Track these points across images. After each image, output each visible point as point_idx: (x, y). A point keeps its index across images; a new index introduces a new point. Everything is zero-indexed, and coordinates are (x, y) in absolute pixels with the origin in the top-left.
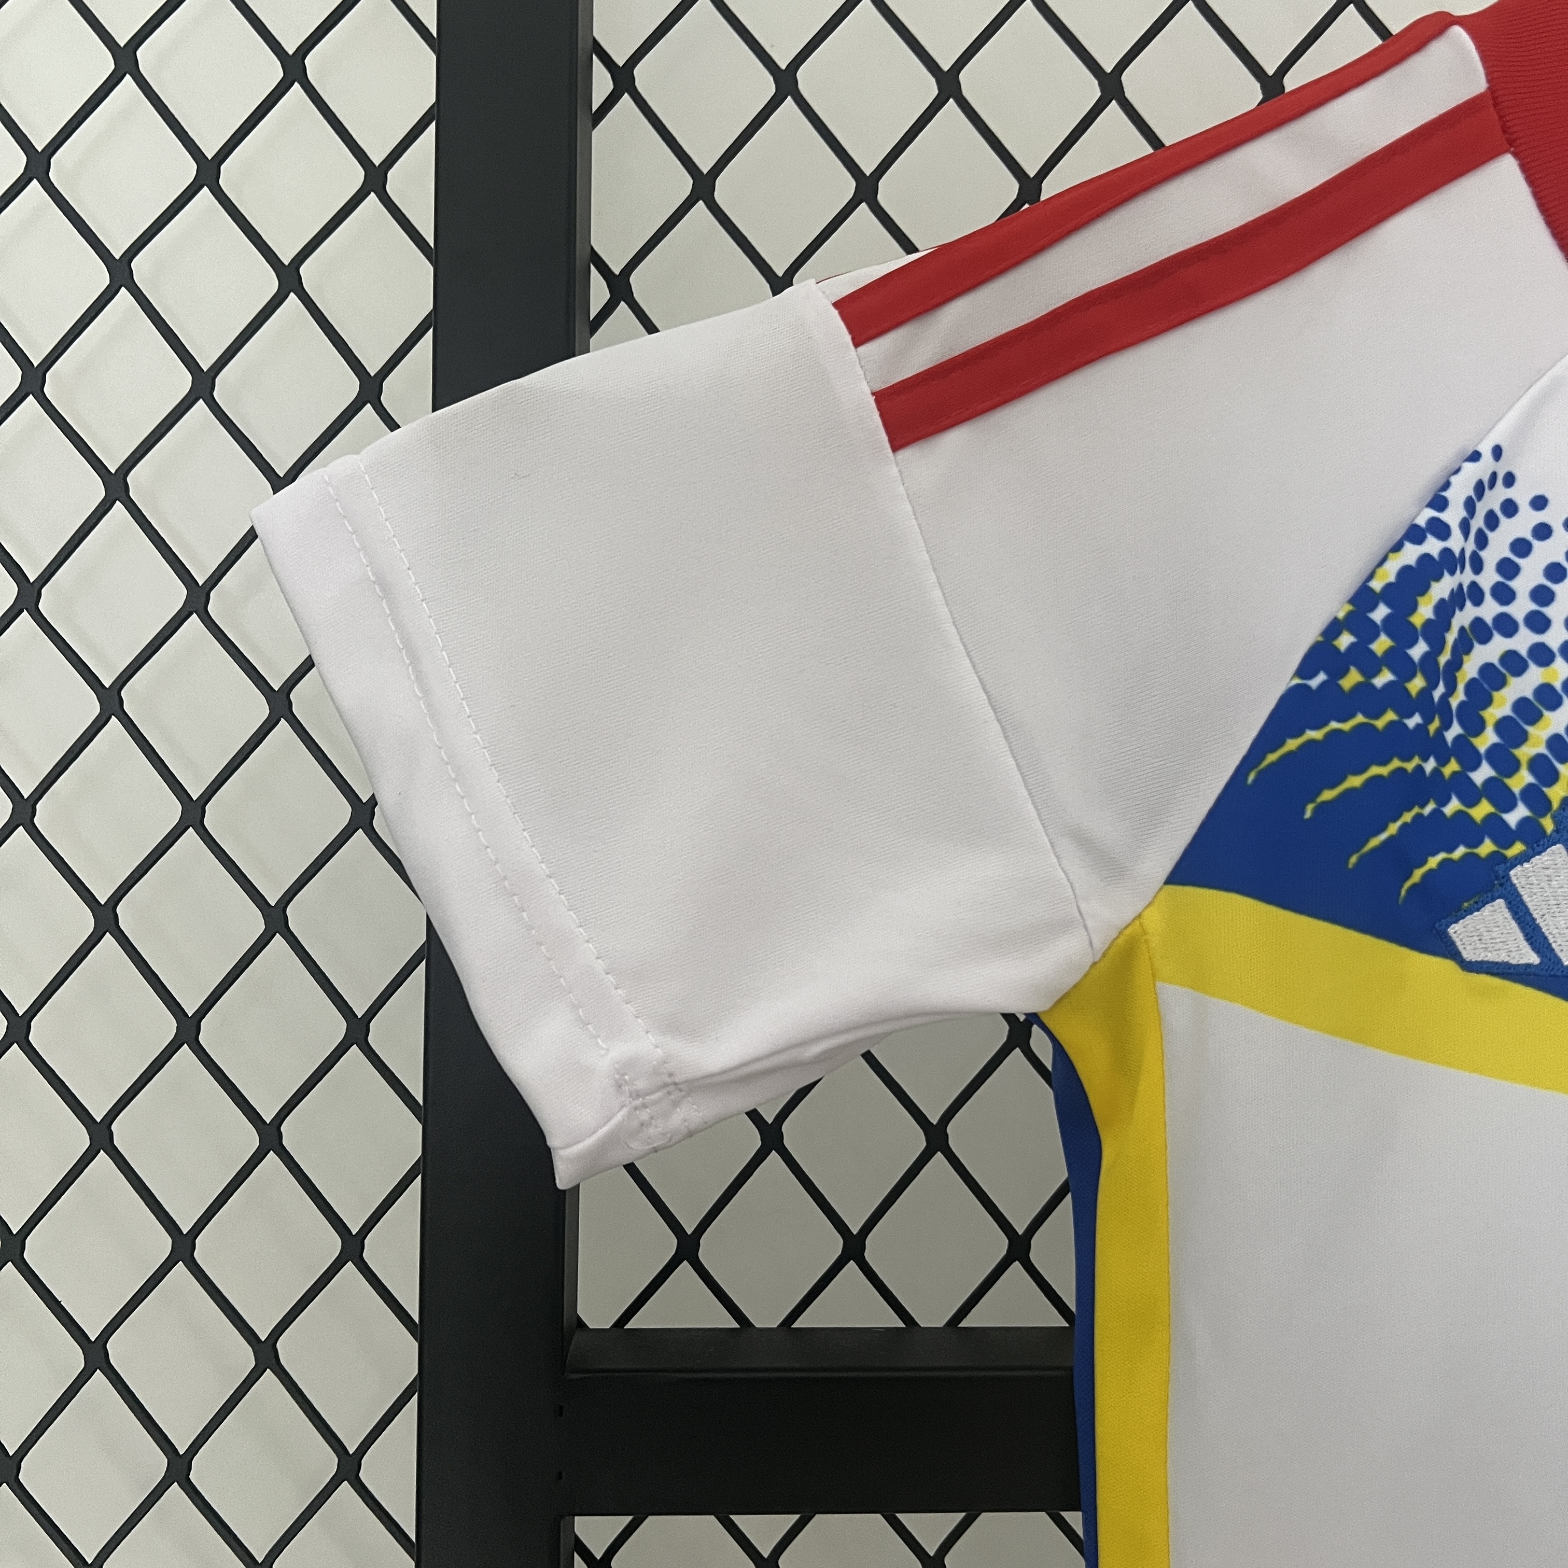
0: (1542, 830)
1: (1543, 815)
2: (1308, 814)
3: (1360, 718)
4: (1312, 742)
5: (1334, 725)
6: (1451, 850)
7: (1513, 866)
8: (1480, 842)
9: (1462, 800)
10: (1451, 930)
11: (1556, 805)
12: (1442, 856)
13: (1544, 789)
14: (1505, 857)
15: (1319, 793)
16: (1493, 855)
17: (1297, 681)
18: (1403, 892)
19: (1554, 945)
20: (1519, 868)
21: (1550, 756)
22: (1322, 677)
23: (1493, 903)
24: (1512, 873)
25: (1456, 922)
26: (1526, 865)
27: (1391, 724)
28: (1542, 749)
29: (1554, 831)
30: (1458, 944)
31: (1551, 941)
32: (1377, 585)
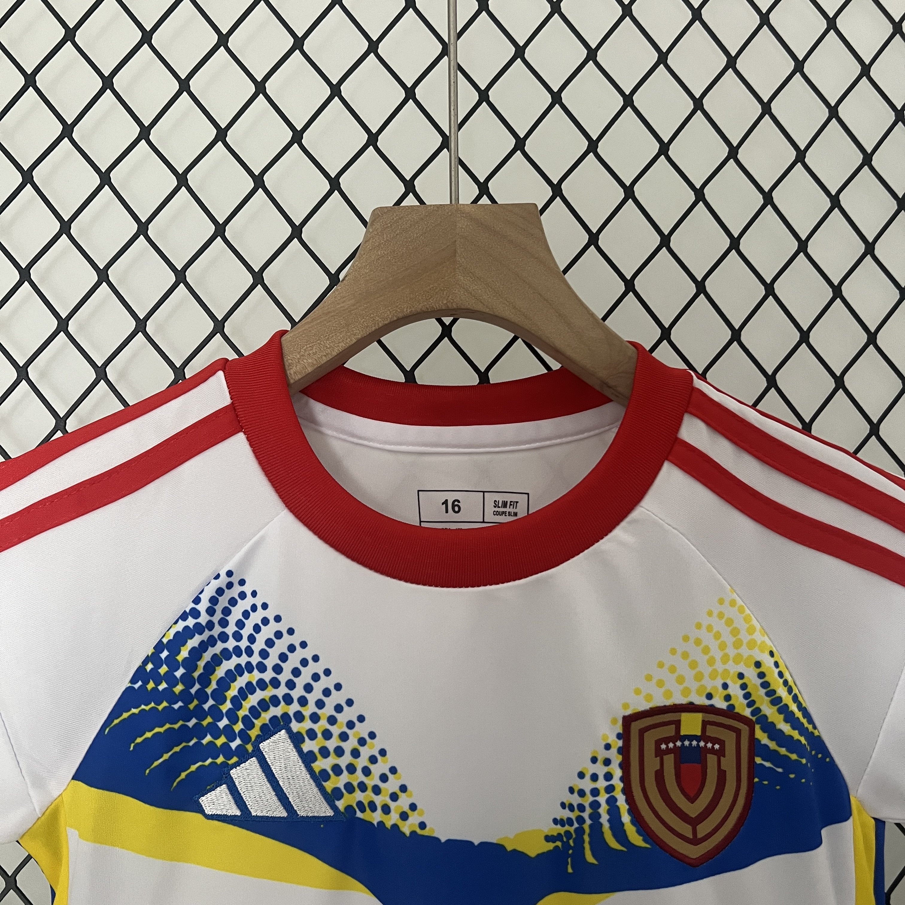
0: (247, 750)
1: (247, 744)
2: (132, 748)
3: (153, 705)
4: (134, 714)
5: (143, 707)
6: (204, 761)
7: (231, 769)
8: (218, 757)
9: (212, 736)
10: (200, 800)
11: (253, 739)
12: (200, 763)
13: (248, 732)
14: (228, 764)
15: (136, 739)
16: (223, 763)
17: (130, 685)
18: (175, 784)
19: (248, 806)
20: (234, 769)
21: (250, 716)
22: (140, 683)
23: (221, 787)
24: (231, 771)
25: (203, 796)
26: (238, 768)
27: (165, 708)
28: (247, 713)
29: (252, 751)
30: (203, 806)
31: (247, 804)
32: (165, 641)
